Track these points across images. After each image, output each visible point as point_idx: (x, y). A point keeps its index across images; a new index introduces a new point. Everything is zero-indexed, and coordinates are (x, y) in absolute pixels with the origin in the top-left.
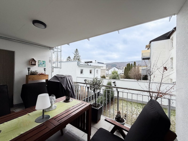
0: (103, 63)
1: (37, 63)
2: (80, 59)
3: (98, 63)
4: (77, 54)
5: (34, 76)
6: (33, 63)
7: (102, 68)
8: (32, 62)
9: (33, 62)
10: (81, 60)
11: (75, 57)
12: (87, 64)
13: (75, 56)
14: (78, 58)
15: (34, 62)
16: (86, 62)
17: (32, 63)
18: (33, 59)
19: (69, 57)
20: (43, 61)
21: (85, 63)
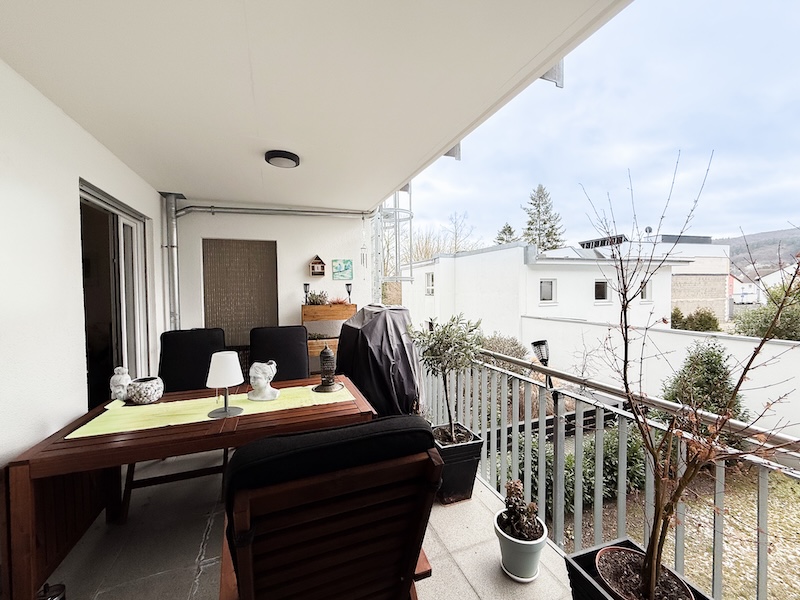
0: (706, 240)
1: (328, 270)
2: (559, 231)
3: (667, 239)
4: (542, 209)
5: (316, 307)
6: (318, 268)
7: (677, 269)
8: (316, 268)
9: (316, 266)
10: (561, 238)
11: (531, 223)
12: (595, 251)
13: (530, 219)
14: (547, 226)
15: (320, 266)
16: (586, 245)
17: (316, 270)
18: (318, 258)
19: (508, 230)
20: (345, 262)
21: (585, 249)
